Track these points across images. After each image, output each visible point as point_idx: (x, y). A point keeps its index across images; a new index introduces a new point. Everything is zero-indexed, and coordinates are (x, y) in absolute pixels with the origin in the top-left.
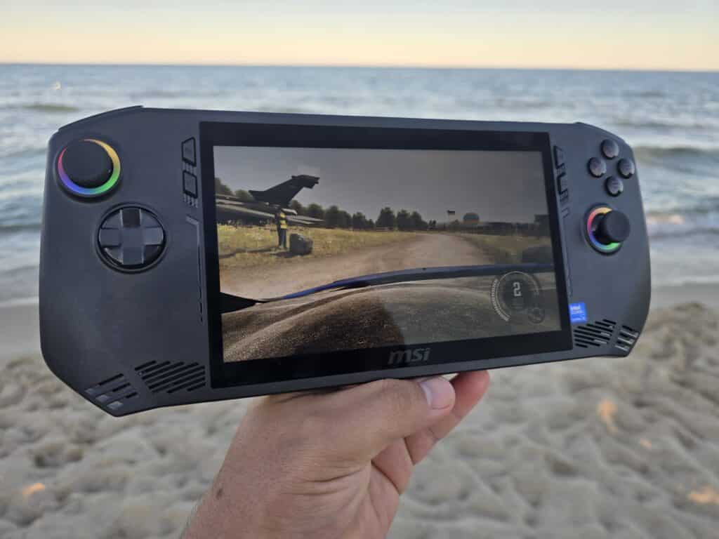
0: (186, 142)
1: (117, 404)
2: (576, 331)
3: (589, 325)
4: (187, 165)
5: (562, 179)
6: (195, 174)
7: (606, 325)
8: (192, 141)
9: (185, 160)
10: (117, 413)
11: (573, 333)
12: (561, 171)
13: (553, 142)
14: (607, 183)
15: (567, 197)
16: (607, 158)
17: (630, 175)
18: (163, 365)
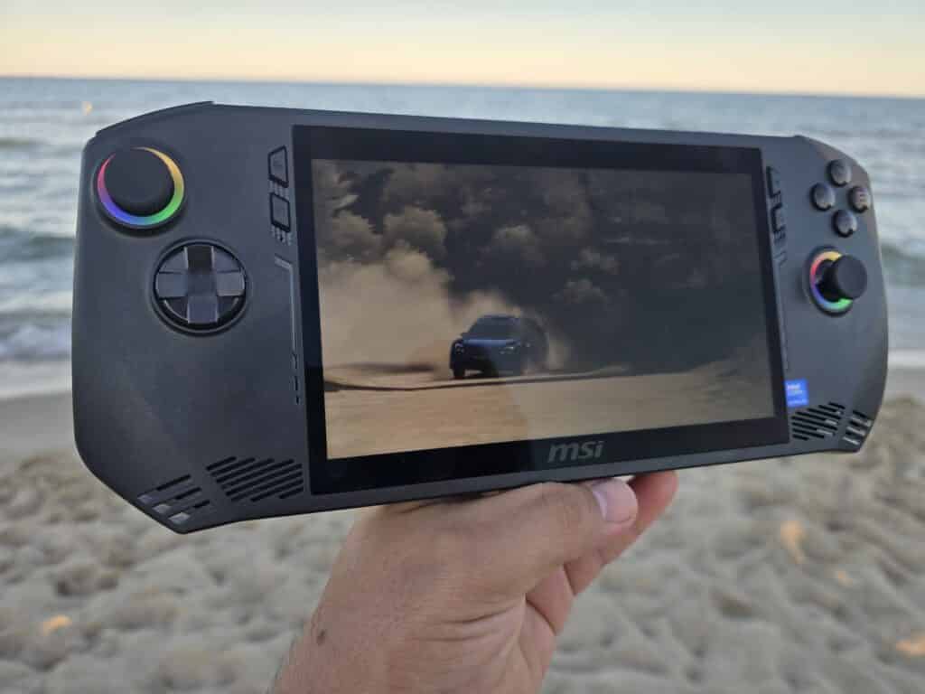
0: (273, 153)
1: (181, 517)
2: (794, 418)
3: (811, 410)
4: (276, 185)
5: (779, 212)
6: (287, 198)
7: (832, 409)
8: (283, 151)
9: (272, 178)
10: (182, 529)
11: (791, 421)
12: (776, 201)
13: (766, 162)
14: (836, 218)
15: (784, 235)
16: (836, 185)
17: (865, 208)
18: (245, 462)
